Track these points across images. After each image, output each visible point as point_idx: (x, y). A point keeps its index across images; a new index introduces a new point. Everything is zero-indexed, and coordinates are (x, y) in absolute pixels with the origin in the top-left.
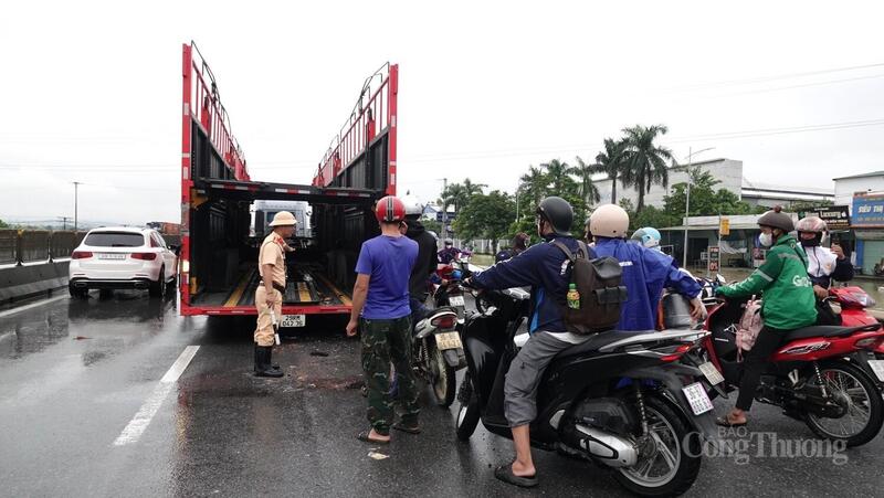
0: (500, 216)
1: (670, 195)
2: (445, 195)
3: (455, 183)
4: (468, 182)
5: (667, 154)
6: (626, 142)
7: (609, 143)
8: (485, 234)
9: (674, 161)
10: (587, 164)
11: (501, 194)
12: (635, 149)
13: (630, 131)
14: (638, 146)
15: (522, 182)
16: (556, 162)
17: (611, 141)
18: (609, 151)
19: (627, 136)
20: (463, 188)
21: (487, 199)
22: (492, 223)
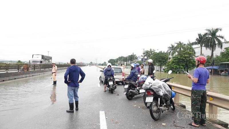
0: (163, 59)
1: (223, 51)
2: (144, 53)
3: (147, 50)
4: (151, 50)
5: (222, 37)
6: (206, 34)
7: (200, 35)
8: (158, 65)
9: (225, 40)
10: (191, 42)
11: (163, 52)
12: (210, 36)
13: (208, 30)
14: (211, 35)
15: (168, 49)
16: (180, 42)
17: (200, 34)
18: (200, 37)
19: (207, 32)
20: (149, 51)
21: (158, 54)
22: (160, 61)
